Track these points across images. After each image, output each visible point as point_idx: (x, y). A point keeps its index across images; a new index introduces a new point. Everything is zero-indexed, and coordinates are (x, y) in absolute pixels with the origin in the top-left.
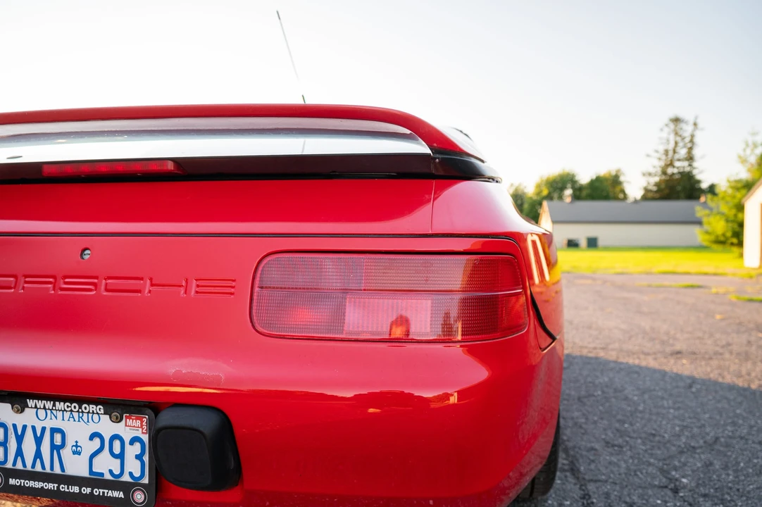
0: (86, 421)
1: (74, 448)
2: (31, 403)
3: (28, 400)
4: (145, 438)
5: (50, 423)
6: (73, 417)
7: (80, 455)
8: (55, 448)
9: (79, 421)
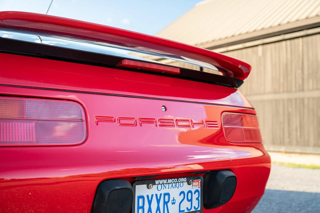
0: (178, 187)
1: (173, 201)
2: (157, 182)
3: (156, 181)
4: (199, 189)
5: (163, 191)
6: (173, 186)
7: (175, 204)
8: (165, 203)
9: (175, 187)
